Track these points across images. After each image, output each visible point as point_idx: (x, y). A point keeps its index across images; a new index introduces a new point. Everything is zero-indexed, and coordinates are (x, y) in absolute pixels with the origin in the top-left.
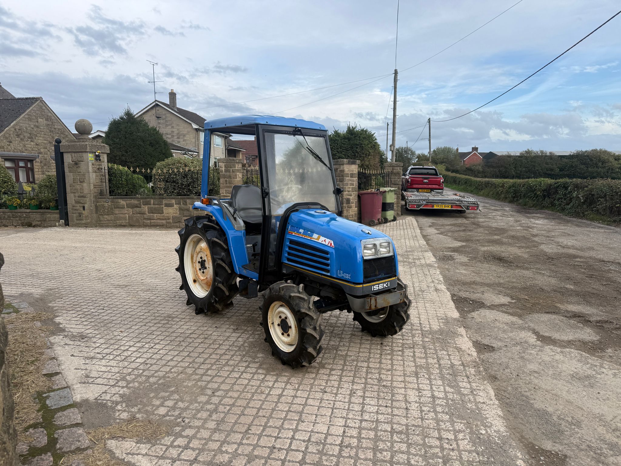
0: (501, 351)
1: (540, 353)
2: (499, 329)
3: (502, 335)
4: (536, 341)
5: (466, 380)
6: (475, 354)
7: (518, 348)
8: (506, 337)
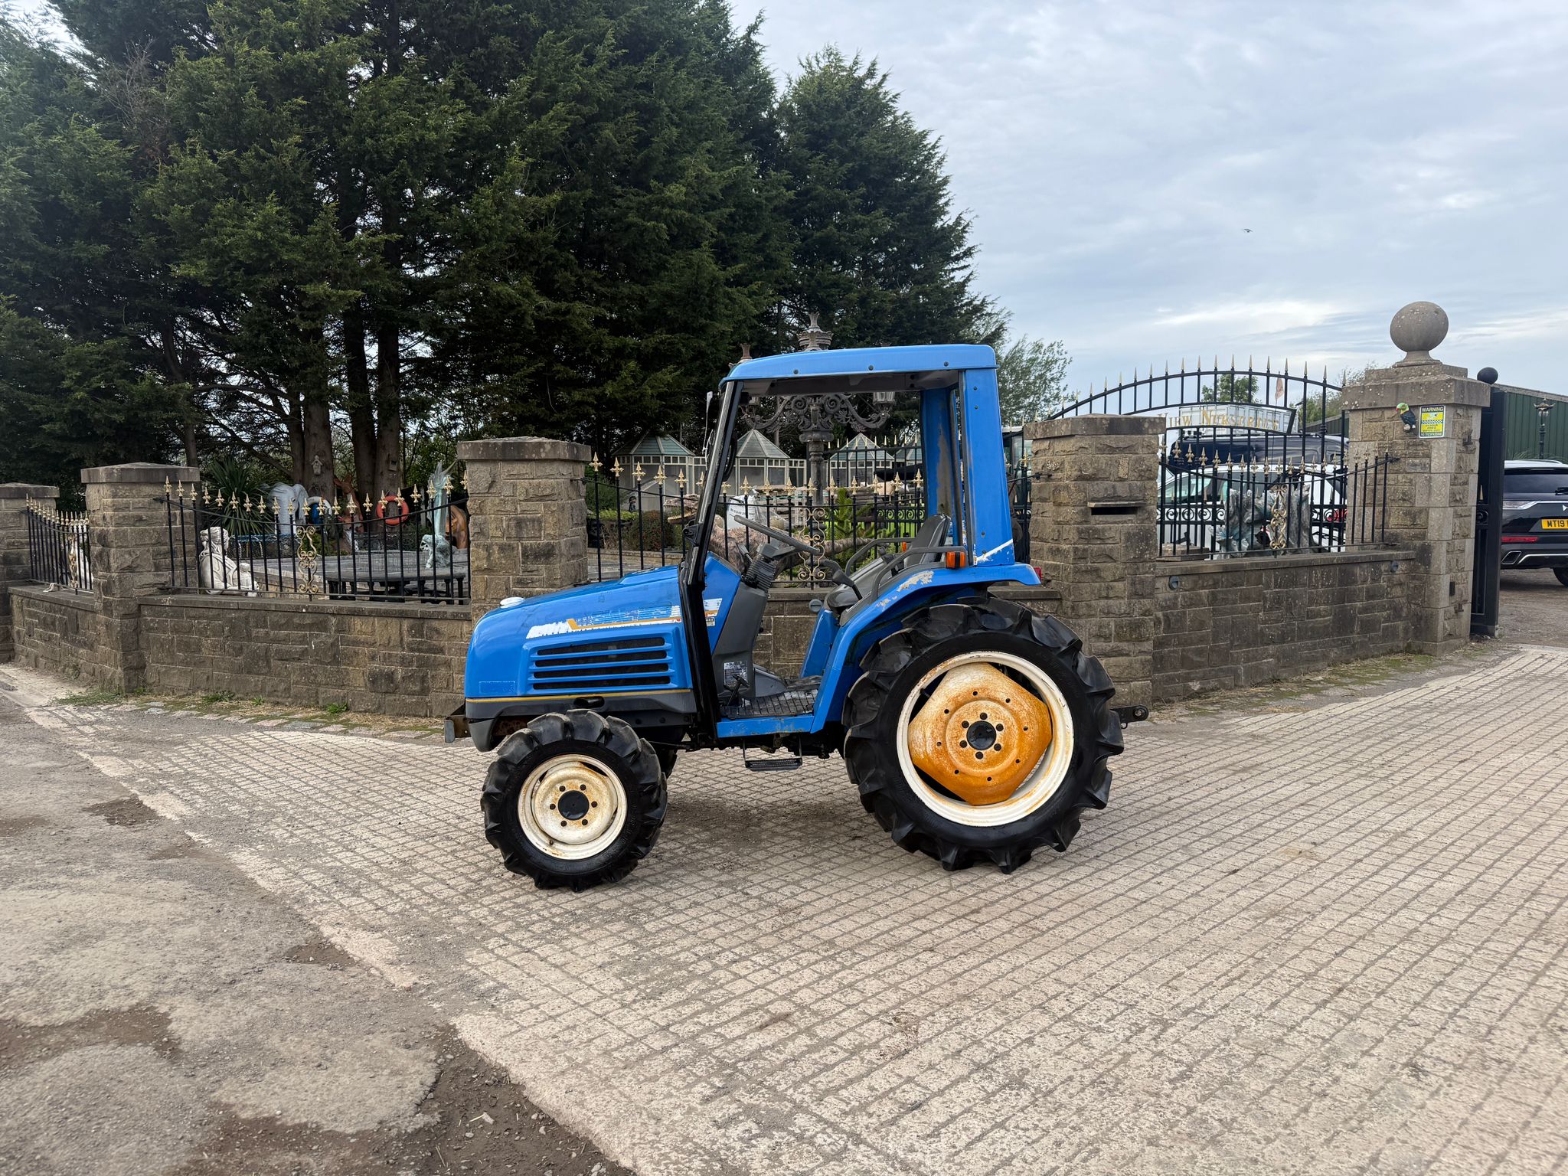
0: (268, 954)
1: (165, 970)
2: (296, 1027)
3: (281, 1001)
4: (172, 1008)
5: (317, 884)
6: (327, 931)
7: (223, 972)
8: (265, 1000)
